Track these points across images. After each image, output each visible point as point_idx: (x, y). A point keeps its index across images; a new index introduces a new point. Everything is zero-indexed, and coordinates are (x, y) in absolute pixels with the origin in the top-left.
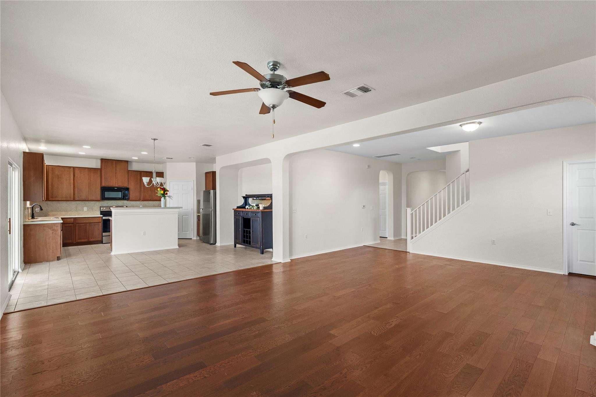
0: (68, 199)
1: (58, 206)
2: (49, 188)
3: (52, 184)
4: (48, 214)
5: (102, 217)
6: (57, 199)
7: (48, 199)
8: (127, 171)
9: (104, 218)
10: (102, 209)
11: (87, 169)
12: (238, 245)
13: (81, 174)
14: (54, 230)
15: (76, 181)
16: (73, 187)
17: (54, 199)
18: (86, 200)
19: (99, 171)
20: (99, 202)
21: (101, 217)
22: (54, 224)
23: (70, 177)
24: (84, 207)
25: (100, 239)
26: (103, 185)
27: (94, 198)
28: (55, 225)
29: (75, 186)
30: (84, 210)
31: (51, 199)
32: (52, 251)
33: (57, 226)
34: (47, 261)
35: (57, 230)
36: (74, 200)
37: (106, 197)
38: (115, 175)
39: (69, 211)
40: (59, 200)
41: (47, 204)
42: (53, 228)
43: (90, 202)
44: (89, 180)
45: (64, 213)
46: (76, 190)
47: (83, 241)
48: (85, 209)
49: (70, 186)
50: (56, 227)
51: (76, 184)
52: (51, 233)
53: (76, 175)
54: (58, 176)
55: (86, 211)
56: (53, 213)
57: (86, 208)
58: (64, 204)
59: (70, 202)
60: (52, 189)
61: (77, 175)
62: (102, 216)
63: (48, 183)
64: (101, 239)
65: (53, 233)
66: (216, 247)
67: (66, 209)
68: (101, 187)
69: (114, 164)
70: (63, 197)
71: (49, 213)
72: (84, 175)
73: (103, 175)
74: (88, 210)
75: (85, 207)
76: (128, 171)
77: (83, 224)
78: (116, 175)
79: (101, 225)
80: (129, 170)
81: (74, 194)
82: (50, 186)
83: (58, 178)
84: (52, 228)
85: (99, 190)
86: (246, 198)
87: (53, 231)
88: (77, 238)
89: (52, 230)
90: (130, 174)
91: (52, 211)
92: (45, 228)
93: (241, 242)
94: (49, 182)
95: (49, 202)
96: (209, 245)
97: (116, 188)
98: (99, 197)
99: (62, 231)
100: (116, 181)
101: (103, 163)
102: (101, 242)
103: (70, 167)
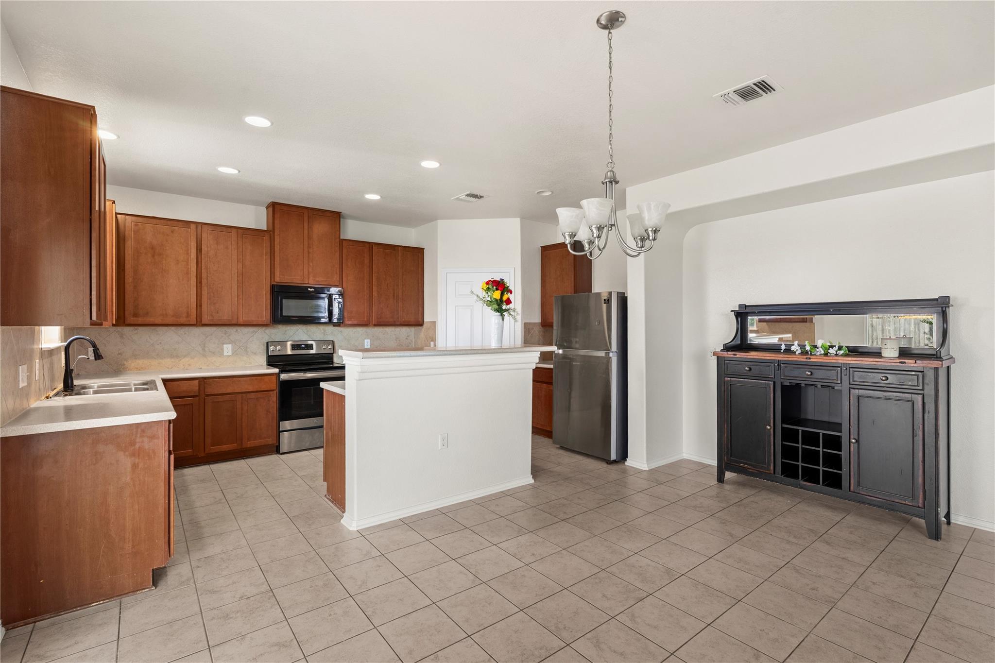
0: (183, 320)
1: (152, 342)
2: (127, 286)
3: (136, 272)
4: (124, 365)
5: (278, 375)
6: (151, 320)
7: (121, 321)
8: (338, 240)
9: (284, 376)
10: (272, 348)
11: (235, 230)
12: (728, 475)
13: (217, 244)
14: (137, 453)
15: (203, 263)
16: (195, 283)
17: (140, 320)
18: (233, 323)
19: (267, 238)
20: (264, 328)
21: (276, 374)
22: (143, 426)
23: (188, 253)
24: (224, 344)
25: (271, 441)
26: (277, 279)
27: (253, 318)
28: (143, 431)
29: (201, 282)
30: (225, 354)
31: (131, 319)
32: (133, 546)
33: (153, 437)
34: (110, 597)
35: (154, 451)
36: (199, 323)
37: (284, 315)
38: (309, 253)
39: (185, 356)
40: (157, 322)
41: (122, 336)
42: (137, 446)
43: (239, 329)
44: (240, 265)
45: (168, 361)
46: (205, 292)
47: (225, 447)
48: (228, 349)
49: (189, 280)
50: (146, 439)
51: (204, 275)
52: (129, 466)
53: (204, 248)
54: (153, 248)
55: (229, 356)
56: (138, 361)
57: (230, 346)
58: (169, 337)
59: (187, 328)
60: (135, 287)
61: (206, 249)
62: (276, 370)
63: (124, 270)
64: (275, 442)
65: (135, 466)
66: (624, 471)
67: (175, 349)
68: (273, 287)
69: (306, 218)
70: (166, 315)
71: (125, 362)
72: (227, 248)
73: (277, 248)
74: (234, 353)
75: (227, 344)
76: (342, 241)
77: (227, 397)
78: (311, 251)
79: (274, 397)
80: (341, 238)
81: (199, 305)
82: (129, 279)
83: (153, 256)
84: (133, 443)
85: (266, 294)
86: (742, 315)
87: (137, 460)
88: (208, 441)
89: (133, 455)
90: (345, 251)
91: (135, 356)
92: (101, 448)
93: (772, 472)
94: (127, 267)
95: (127, 330)
96: (604, 465)
97: (312, 290)
98: (265, 314)
99: (172, 456)
100: (311, 270)
101: (277, 215)
102: (276, 449)
103: (187, 223)
